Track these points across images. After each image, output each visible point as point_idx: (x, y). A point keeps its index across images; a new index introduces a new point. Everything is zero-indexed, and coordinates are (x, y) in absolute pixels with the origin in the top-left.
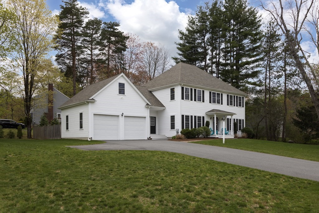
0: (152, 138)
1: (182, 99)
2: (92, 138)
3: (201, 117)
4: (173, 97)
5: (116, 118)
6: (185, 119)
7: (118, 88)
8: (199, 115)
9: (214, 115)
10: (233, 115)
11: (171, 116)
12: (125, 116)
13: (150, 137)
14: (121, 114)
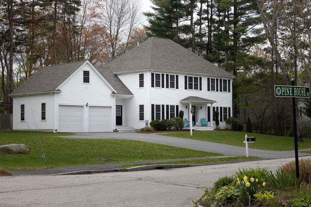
0: (118, 131)
1: (152, 87)
2: (57, 130)
3: (174, 106)
4: (142, 84)
5: (80, 109)
6: (156, 109)
7: (83, 76)
8: (172, 104)
9: (189, 104)
10: (213, 103)
11: (140, 105)
12: (89, 106)
13: (116, 129)
14: (86, 104)
